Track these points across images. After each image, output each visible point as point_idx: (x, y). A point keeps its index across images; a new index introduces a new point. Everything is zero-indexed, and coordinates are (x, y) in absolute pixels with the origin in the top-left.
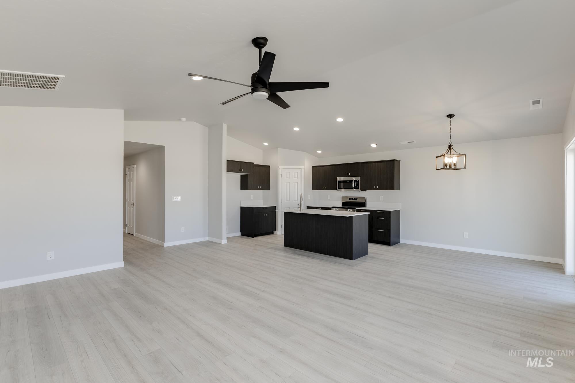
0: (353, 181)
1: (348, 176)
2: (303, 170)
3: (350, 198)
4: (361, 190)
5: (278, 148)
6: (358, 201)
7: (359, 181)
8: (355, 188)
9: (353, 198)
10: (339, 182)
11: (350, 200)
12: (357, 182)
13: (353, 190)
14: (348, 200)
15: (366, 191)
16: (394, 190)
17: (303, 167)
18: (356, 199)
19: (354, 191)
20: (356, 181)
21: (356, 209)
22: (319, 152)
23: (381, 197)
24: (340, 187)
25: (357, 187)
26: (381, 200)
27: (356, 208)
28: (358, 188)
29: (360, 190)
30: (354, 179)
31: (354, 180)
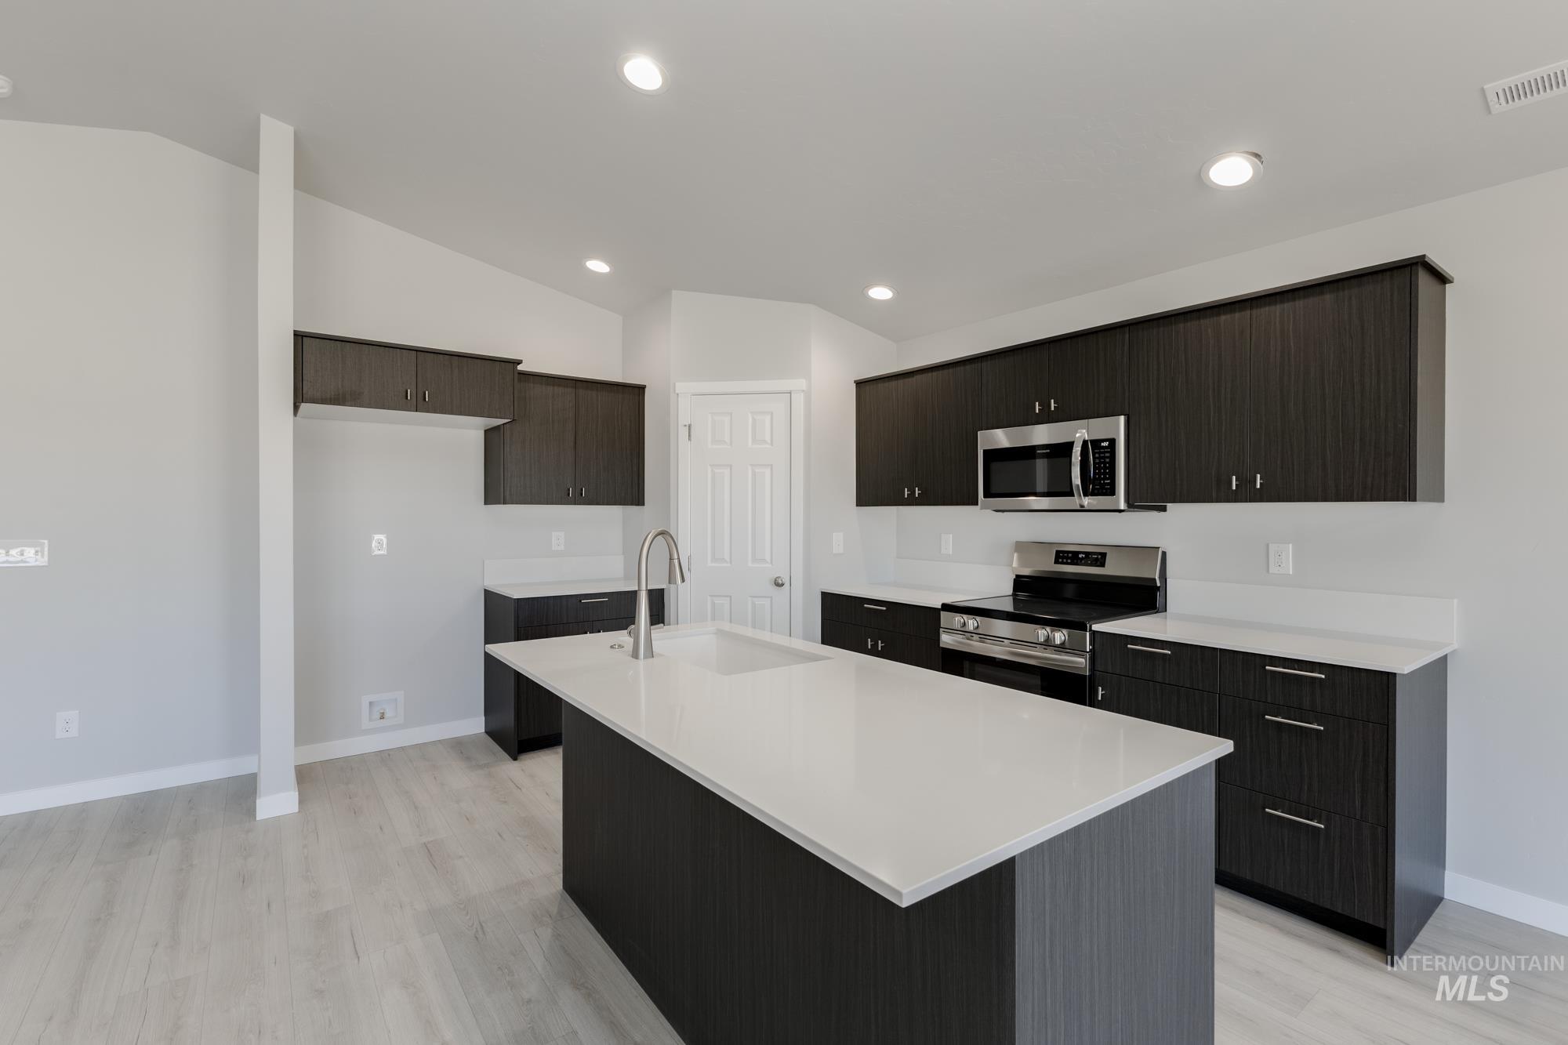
0: (1077, 450)
1: (1047, 418)
2: (799, 401)
3: (1058, 552)
4: (1131, 505)
5: (674, 292)
6: (1114, 568)
7: (1113, 442)
8: (1086, 495)
9: (1076, 554)
10: (992, 455)
11: (1056, 562)
12: (1100, 453)
13: (1074, 501)
14: (1046, 564)
15: (1164, 509)
16: (1412, 498)
17: (800, 384)
18: (1099, 559)
19: (1082, 510)
20: (1096, 443)
21: (1094, 633)
22: (881, 293)
23: (1273, 548)
24: (994, 490)
25: (1099, 482)
26: (1273, 569)
27: (1096, 627)
28: (1111, 491)
29: (1122, 506)
30: (1079, 432)
31: (1085, 443)
